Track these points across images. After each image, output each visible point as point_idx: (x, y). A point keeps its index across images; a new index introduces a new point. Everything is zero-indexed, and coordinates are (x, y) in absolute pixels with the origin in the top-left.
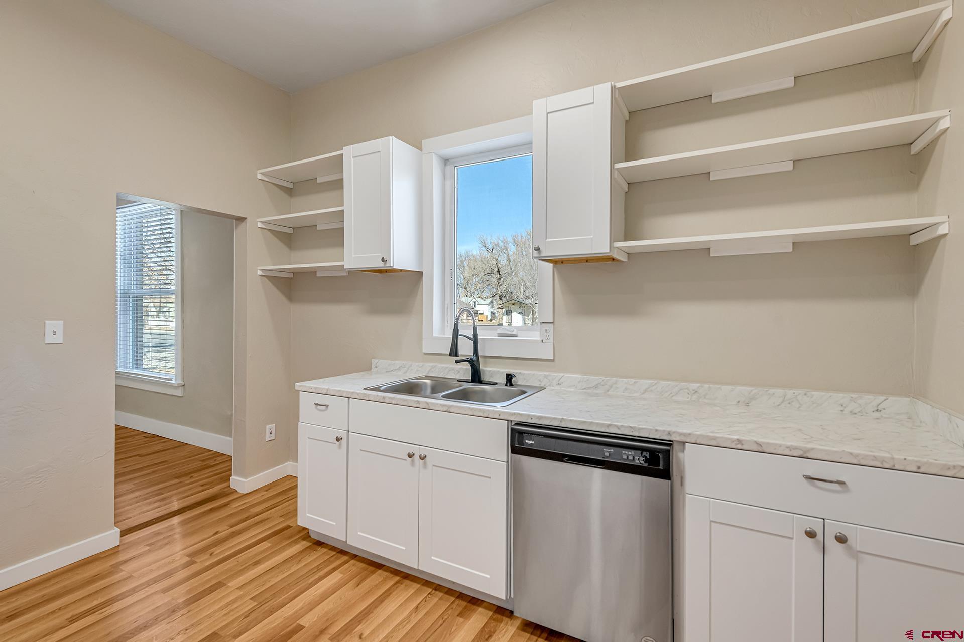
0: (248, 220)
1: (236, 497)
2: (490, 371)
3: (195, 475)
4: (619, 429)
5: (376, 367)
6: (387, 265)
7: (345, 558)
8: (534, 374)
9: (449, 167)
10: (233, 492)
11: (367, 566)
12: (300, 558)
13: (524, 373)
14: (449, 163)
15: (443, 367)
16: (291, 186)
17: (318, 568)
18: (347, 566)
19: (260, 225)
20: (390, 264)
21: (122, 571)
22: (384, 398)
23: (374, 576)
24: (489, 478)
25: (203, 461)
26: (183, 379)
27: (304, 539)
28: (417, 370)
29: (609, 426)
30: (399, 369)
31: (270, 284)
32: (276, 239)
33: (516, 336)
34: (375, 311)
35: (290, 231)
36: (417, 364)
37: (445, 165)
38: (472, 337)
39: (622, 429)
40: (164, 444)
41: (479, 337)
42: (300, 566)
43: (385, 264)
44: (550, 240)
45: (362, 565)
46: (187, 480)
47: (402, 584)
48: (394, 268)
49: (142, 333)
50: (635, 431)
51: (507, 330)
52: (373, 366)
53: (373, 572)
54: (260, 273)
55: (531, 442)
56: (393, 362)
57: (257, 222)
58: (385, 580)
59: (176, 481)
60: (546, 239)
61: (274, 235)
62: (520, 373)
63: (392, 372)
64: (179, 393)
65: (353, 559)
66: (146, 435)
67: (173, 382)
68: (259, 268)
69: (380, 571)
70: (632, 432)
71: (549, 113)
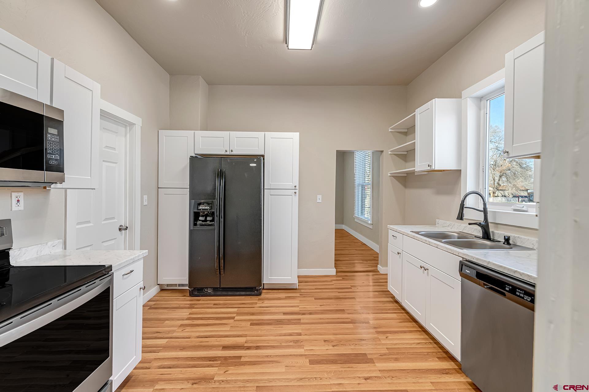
0: (384, 152)
1: (378, 274)
2: (498, 233)
3: (369, 261)
4: (521, 275)
5: (438, 224)
6: (432, 168)
7: (403, 311)
8: (528, 239)
9: (483, 101)
10: (378, 272)
11: (410, 318)
12: (384, 303)
13: (521, 238)
14: (483, 99)
15: (471, 227)
16: (406, 131)
17: (389, 309)
18: (401, 314)
19: (390, 153)
20: (433, 167)
21: (332, 282)
22: (414, 236)
23: (410, 323)
24: (454, 288)
25: (374, 257)
26: (372, 221)
27: (391, 298)
28: (457, 228)
29: (515, 272)
30: (448, 226)
31: (395, 180)
32: (398, 158)
33: (526, 211)
34: (439, 192)
35: (406, 153)
36: (457, 224)
37: (481, 101)
38: (483, 209)
39: (523, 276)
40: (365, 248)
41: (488, 210)
42: (383, 305)
43: (431, 168)
44: (515, 145)
45: (408, 317)
46: (365, 262)
47: (420, 332)
48: (436, 169)
49: (365, 201)
50: (531, 279)
51: (518, 207)
52: (437, 223)
53: (410, 322)
54: (389, 175)
55: (468, 272)
56: (446, 222)
57: (388, 152)
58: (413, 327)
59: (362, 261)
60: (513, 145)
61: (397, 156)
62: (519, 237)
63: (445, 227)
64: (371, 227)
65: (406, 313)
66: (362, 243)
67: (369, 222)
68: (389, 172)
69: (414, 323)
70: (530, 279)
71: (515, 59)
